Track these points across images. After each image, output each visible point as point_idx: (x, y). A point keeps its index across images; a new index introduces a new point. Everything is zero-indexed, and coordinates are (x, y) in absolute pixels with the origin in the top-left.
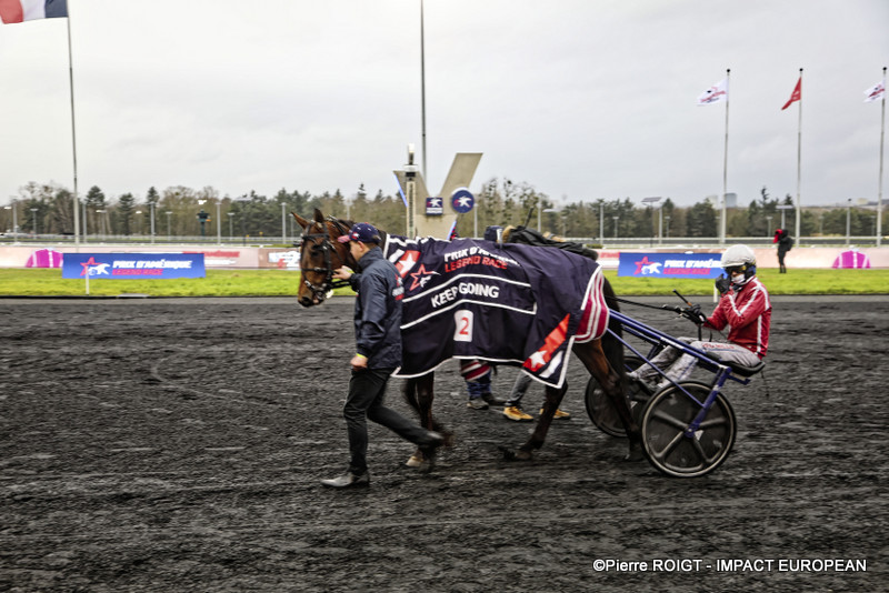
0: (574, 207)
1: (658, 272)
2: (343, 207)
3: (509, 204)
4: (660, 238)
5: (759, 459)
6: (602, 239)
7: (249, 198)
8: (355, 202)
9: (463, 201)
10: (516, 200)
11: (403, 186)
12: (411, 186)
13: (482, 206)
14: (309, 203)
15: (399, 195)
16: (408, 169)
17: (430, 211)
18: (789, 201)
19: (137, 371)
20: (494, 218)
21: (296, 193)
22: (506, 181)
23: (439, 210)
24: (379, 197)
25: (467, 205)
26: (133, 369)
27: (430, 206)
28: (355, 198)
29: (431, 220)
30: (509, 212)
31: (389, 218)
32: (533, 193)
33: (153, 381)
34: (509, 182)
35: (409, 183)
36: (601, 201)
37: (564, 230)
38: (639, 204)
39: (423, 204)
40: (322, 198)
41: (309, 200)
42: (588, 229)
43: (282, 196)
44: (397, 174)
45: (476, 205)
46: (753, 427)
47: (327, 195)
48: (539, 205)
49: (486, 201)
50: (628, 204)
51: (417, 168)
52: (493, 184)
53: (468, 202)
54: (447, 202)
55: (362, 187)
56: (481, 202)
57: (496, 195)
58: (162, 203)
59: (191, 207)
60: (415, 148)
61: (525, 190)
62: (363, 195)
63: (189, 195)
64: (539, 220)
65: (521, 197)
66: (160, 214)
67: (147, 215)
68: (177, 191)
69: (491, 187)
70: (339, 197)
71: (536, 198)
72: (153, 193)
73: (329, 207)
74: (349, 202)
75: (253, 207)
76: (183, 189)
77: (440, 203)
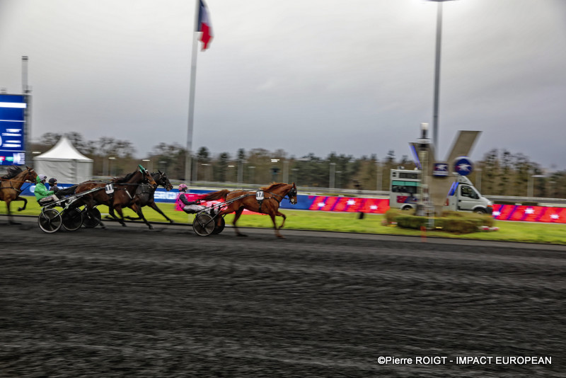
2: (376, 167)
3: (506, 169)
7: (308, 159)
8: (385, 164)
9: (464, 167)
10: (513, 168)
13: (483, 173)
14: (353, 164)
16: (422, 141)
17: (438, 173)
20: (492, 180)
21: (342, 157)
22: (504, 152)
23: (444, 173)
24: (404, 161)
25: (467, 170)
27: (437, 169)
28: (385, 161)
29: (437, 180)
30: (506, 176)
32: (527, 162)
34: (506, 153)
35: (423, 154)
37: (552, 192)
39: (431, 168)
40: (361, 160)
41: (352, 161)
43: (333, 158)
44: (413, 145)
45: (476, 170)
47: (364, 159)
48: (531, 172)
49: (488, 167)
51: (429, 140)
52: (492, 154)
53: (469, 168)
54: (451, 167)
55: (391, 153)
56: (482, 167)
57: (496, 162)
58: (249, 160)
59: (267, 164)
60: (427, 125)
61: (520, 159)
62: (391, 159)
63: (267, 155)
64: (530, 184)
65: (516, 165)
66: (246, 168)
67: (236, 168)
68: (258, 152)
69: (491, 156)
70: (373, 160)
71: (529, 166)
72: (241, 153)
73: (365, 167)
74: (383, 163)
75: (312, 165)
76: (262, 150)
77: (445, 167)
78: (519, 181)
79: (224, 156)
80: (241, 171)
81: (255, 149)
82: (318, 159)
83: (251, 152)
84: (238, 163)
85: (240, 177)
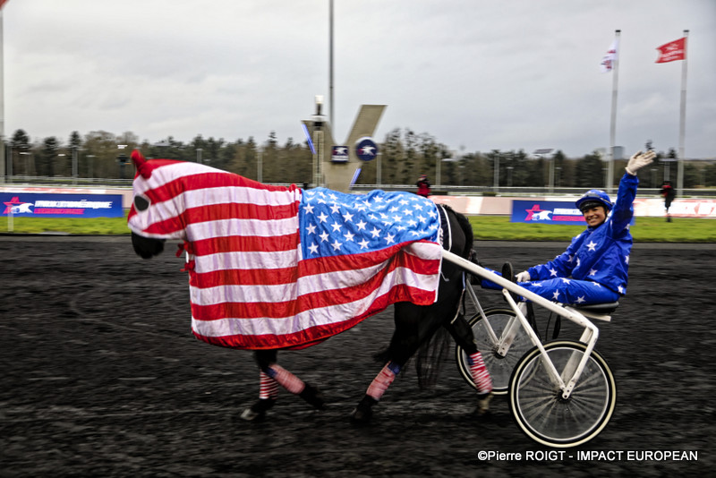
0: (470, 157)
1: (548, 218)
2: (255, 153)
3: (410, 153)
4: (551, 188)
5: (638, 396)
6: (496, 187)
7: (167, 144)
8: (267, 149)
9: (367, 150)
10: (417, 149)
11: (311, 134)
12: (319, 135)
13: (385, 156)
14: (224, 149)
15: (307, 143)
16: (315, 118)
17: (336, 158)
18: (672, 155)
19: (58, 304)
20: (395, 166)
21: (211, 140)
22: (407, 132)
23: (344, 158)
24: (289, 145)
25: (372, 154)
26: (53, 302)
27: (335, 153)
28: (266, 145)
29: (337, 167)
30: (410, 161)
31: (298, 165)
32: (433, 144)
33: (71, 315)
34: (411, 133)
35: (317, 132)
36: (496, 152)
37: (461, 179)
38: (531, 155)
39: (329, 152)
40: (236, 145)
41: (224, 146)
42: (484, 178)
43: (199, 142)
44: (306, 123)
45: (379, 154)
46: (633, 365)
47: (240, 142)
48: (438, 155)
49: (389, 151)
50: (522, 155)
51: (325, 118)
52: (395, 134)
53: (372, 150)
54: (352, 151)
55: (272, 135)
56: (384, 151)
57: (399, 144)
58: (84, 147)
59: (112, 151)
60: (322, 99)
61: (425, 140)
62: (274, 142)
63: (110, 140)
64: (438, 169)
65: (422, 147)
66: (83, 157)
67: (69, 158)
68: (98, 135)
69: (394, 137)
70: (251, 144)
71: (436, 148)
72: (75, 137)
73: (242, 153)
74: (263, 148)
75: (171, 152)
76: (104, 133)
77: (345, 151)
78: (426, 166)
79: (50, 142)
80: (75, 161)
81: (94, 132)
82: (180, 144)
83: (88, 137)
84: (70, 150)
85: (75, 169)
